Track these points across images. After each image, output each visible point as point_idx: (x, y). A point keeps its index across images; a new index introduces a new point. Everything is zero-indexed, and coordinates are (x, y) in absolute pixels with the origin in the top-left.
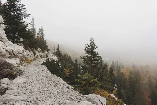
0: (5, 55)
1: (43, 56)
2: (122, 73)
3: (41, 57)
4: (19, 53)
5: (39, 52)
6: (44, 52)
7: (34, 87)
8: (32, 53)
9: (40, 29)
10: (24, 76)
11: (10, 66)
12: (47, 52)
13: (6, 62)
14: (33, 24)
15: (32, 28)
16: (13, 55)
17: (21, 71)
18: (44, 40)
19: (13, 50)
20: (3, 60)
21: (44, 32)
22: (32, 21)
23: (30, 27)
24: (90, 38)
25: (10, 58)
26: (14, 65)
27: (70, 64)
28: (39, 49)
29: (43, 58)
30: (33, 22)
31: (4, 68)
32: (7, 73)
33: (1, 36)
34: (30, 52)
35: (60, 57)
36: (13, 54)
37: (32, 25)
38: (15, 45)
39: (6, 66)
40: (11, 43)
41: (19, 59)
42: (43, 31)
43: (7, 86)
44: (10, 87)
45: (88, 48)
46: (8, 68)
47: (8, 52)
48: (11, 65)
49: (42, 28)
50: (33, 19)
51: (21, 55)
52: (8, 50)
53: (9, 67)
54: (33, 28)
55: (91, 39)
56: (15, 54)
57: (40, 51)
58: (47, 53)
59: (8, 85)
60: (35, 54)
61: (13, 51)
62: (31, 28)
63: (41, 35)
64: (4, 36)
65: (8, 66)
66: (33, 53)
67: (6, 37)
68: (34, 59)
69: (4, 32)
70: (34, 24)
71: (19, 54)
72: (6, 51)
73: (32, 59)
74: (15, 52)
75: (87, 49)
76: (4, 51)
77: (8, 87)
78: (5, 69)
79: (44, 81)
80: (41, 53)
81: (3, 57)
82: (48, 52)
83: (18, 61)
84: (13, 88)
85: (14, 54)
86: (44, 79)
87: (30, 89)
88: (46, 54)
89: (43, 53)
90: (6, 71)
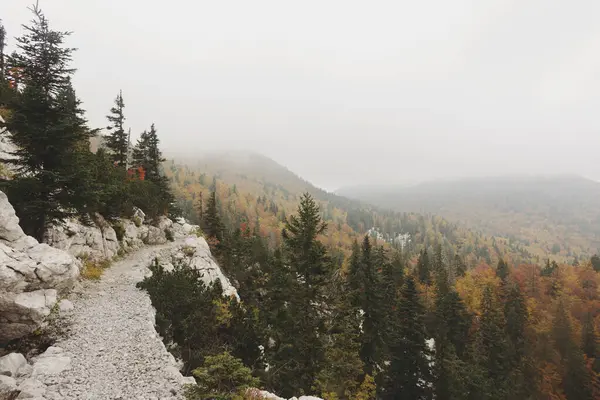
0: (14, 284)
1: (155, 236)
2: (455, 296)
3: (146, 241)
4: (54, 274)
5: (138, 226)
6: (155, 223)
7: (88, 387)
8: (111, 233)
9: (144, 136)
10: (71, 343)
11: (27, 315)
12: (168, 222)
13: (15, 306)
14: (117, 116)
15: (116, 133)
16: (35, 282)
17: (64, 318)
18: (161, 174)
19: (39, 266)
20: (7, 299)
21: (160, 146)
22: (116, 107)
23: (109, 128)
24: (302, 196)
25: (27, 290)
26: (40, 313)
27: (257, 264)
28: (140, 214)
29: (156, 244)
30: (119, 112)
31: (10, 322)
32: (19, 334)
33: (3, 223)
34: (102, 232)
35: (219, 238)
36: (38, 278)
37: (115, 119)
38: (45, 249)
39: (16, 316)
40: (32, 240)
41: (54, 291)
42: (156, 141)
43: (18, 385)
44: (25, 391)
45: (294, 231)
46: (20, 321)
47: (24, 275)
48: (29, 312)
49: (153, 132)
50: (121, 100)
51: (61, 279)
52: (22, 271)
53: (24, 318)
54: (121, 133)
55: (304, 199)
56: (45, 277)
57: (142, 220)
58: (171, 226)
59: (20, 380)
60: (120, 234)
61: (35, 271)
62: (113, 131)
63: (148, 158)
64: (12, 222)
65: (22, 315)
66: (115, 234)
67: (19, 224)
68: (120, 253)
69: (14, 211)
70: (122, 117)
71: (55, 277)
72: (18, 272)
73: (110, 254)
74: (45, 273)
75: (288, 232)
76: (12, 274)
77: (19, 388)
78: (12, 325)
79: (124, 363)
80: (145, 229)
81: (8, 291)
82: (175, 221)
83: (52, 296)
84: (32, 394)
85: (40, 279)
86: (126, 355)
87: (79, 393)
88: (166, 231)
89: (153, 228)
90: (15, 330)
